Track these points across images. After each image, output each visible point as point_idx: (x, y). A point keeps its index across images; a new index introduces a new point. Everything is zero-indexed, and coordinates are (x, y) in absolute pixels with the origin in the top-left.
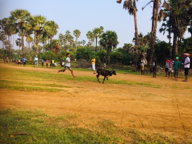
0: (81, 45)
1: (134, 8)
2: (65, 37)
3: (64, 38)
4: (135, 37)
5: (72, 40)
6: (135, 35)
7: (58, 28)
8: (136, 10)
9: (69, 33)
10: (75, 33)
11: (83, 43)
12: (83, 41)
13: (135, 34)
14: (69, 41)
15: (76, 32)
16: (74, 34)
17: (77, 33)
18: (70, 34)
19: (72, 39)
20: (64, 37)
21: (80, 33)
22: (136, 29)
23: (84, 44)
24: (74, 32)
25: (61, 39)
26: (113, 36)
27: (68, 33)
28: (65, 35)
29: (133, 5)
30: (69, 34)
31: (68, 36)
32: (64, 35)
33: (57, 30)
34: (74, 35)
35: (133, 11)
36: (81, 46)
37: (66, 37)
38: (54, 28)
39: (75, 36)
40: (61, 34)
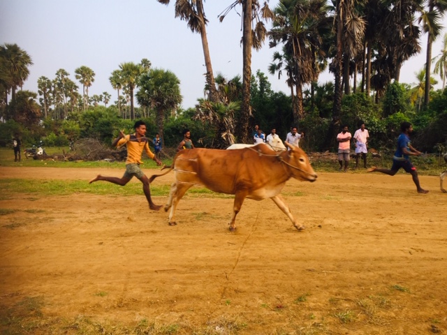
0: (101, 104)
1: (199, 15)
2: (57, 86)
3: (53, 89)
4: (208, 82)
5: (74, 93)
6: (207, 79)
7: (30, 63)
8: (205, 20)
9: (67, 74)
10: (80, 75)
11: (103, 100)
12: (104, 96)
13: (207, 76)
14: (66, 96)
15: (81, 73)
16: (77, 77)
17: (84, 76)
18: (68, 77)
19: (74, 91)
20: (53, 84)
21: (93, 74)
22: (208, 64)
23: (106, 103)
24: (77, 72)
25: (45, 90)
26: (167, 82)
27: (62, 76)
28: (54, 82)
29: (196, 10)
30: (65, 77)
31: (64, 83)
32: (51, 80)
33: (29, 67)
34: (79, 80)
35: (197, 24)
36: (101, 107)
37: (59, 84)
38: (19, 64)
39: (82, 82)
40: (44, 78)
